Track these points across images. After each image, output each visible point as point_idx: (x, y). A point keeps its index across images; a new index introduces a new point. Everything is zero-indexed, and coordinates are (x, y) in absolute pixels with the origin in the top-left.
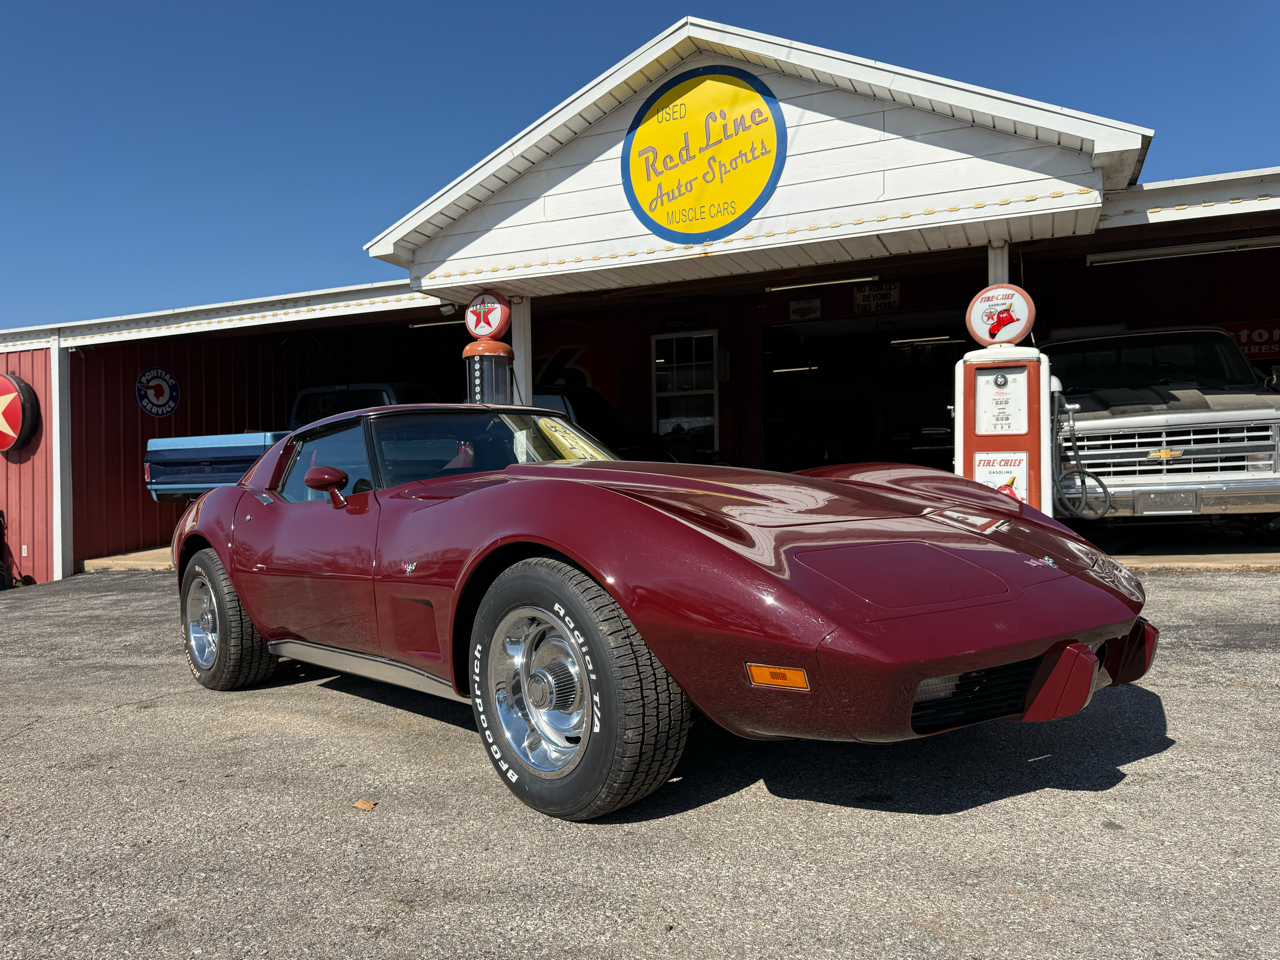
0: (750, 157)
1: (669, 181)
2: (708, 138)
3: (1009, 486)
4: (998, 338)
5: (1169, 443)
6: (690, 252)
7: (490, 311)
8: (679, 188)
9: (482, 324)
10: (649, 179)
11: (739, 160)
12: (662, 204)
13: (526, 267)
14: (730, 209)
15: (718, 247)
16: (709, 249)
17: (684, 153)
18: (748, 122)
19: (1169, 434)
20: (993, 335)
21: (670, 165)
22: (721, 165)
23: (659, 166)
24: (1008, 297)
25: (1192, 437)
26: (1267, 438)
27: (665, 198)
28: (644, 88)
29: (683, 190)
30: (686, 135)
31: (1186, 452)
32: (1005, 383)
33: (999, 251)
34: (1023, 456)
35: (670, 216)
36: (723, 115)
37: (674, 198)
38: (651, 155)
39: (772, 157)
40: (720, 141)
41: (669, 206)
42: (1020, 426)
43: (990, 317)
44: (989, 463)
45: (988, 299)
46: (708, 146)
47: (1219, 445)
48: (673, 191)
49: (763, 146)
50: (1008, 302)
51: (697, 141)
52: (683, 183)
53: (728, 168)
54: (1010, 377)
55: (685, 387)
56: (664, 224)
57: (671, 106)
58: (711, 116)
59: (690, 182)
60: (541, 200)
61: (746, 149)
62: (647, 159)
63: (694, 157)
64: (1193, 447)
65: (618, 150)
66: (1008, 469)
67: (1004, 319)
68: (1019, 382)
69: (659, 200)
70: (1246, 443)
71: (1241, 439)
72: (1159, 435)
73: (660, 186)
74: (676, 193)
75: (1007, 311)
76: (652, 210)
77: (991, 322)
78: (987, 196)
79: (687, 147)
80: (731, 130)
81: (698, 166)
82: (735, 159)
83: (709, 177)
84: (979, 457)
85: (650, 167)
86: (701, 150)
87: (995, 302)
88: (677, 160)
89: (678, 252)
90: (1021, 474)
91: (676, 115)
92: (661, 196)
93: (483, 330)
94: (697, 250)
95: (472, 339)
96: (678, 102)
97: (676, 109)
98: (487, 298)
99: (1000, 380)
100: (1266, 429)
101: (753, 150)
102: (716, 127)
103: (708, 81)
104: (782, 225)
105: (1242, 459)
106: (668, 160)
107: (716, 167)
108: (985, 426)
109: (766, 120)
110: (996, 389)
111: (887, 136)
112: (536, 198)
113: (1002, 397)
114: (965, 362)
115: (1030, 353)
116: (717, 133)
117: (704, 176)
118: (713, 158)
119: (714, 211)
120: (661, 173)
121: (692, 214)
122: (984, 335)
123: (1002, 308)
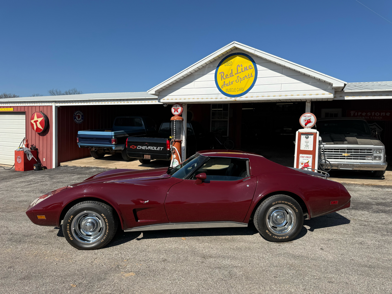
0: (248, 77)
1: (227, 81)
2: (237, 71)
3: (308, 163)
4: (307, 126)
5: (347, 152)
6: (231, 99)
7: (178, 108)
9: (176, 112)
10: (222, 80)
11: (245, 78)
12: (225, 87)
13: (189, 99)
14: (242, 90)
15: (238, 99)
16: (236, 99)
17: (231, 74)
18: (248, 68)
19: (347, 150)
20: (306, 125)
21: (227, 77)
22: (240, 78)
23: (225, 77)
24: (310, 116)
25: (353, 151)
26: (371, 152)
27: (226, 85)
28: (222, 57)
29: (230, 84)
30: (232, 70)
31: (351, 155)
32: (308, 138)
33: (308, 103)
34: (311, 156)
35: (227, 90)
36: (242, 66)
37: (228, 85)
38: (222, 74)
39: (253, 78)
40: (241, 72)
41: (227, 87)
42: (311, 148)
43: (305, 121)
44: (303, 157)
45: (305, 116)
46: (237, 73)
47: (359, 153)
48: (228, 84)
49: (251, 75)
50: (310, 117)
51: (235, 72)
52: (230, 82)
53: (242, 79)
54: (309, 136)
55: (220, 118)
56: (225, 92)
57: (228, 62)
58: (238, 66)
59: (232, 82)
60: (193, 82)
61: (247, 75)
62: (221, 75)
63: (234, 76)
64: (353, 153)
65: (214, 71)
66: (307, 159)
67: (309, 122)
68: (311, 138)
70: (366, 153)
71: (365, 152)
72: (345, 150)
73: (224, 82)
74: (229, 84)
75: (310, 120)
76: (222, 88)
77: (305, 122)
80: (243, 70)
81: (235, 78)
82: (244, 77)
83: (237, 81)
84: (301, 155)
85: (222, 77)
86: (235, 74)
87: (307, 117)
88: (229, 76)
89: (228, 99)
90: (310, 160)
91: (230, 65)
92: (225, 85)
93: (176, 113)
94: (233, 99)
96: (230, 61)
97: (230, 63)
98: (177, 105)
99: (307, 137)
100: (371, 150)
101: (249, 75)
102: (240, 69)
103: (238, 57)
104: (255, 95)
105: (365, 157)
107: (239, 78)
108: (302, 148)
109: (252, 68)
110: (306, 139)
111: (283, 75)
112: (192, 82)
113: (307, 141)
114: (298, 132)
115: (316, 131)
116: (240, 70)
117: (236, 81)
118: (238, 76)
119: (238, 90)
120: (225, 79)
121: (232, 90)
122: (303, 125)
123: (308, 119)
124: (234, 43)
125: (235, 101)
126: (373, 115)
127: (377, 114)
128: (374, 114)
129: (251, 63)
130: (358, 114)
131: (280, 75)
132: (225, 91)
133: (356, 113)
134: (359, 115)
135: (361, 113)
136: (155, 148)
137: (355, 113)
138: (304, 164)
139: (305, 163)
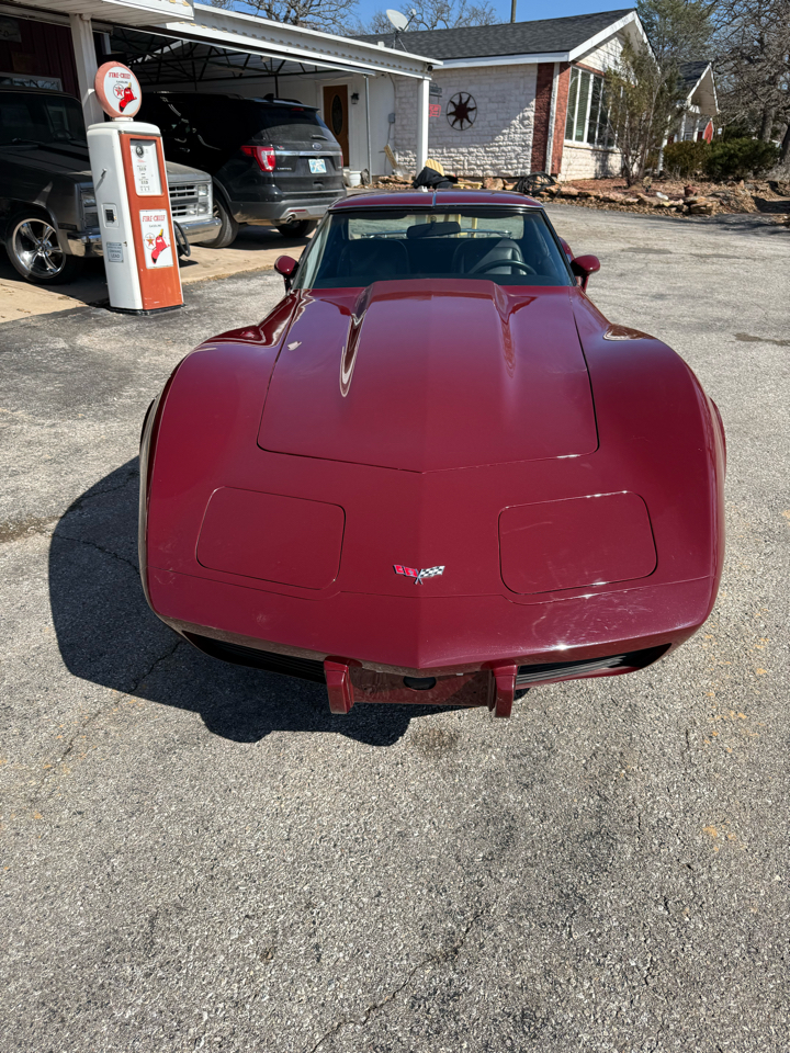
3: (161, 236)
4: (125, 112)
20: (122, 109)
26: (192, 193)
32: (142, 152)
33: (86, 24)
34: (164, 212)
42: (156, 189)
43: (119, 93)
44: (148, 219)
45: (115, 75)
50: (128, 81)
54: (145, 148)
66: (157, 223)
67: (129, 98)
70: (187, 197)
71: (184, 194)
75: (129, 89)
77: (121, 97)
84: (143, 214)
87: (120, 79)
90: (165, 226)
99: (139, 150)
100: (192, 187)
105: (184, 208)
108: (140, 191)
110: (138, 158)
113: (143, 165)
114: (120, 132)
115: (154, 129)
122: (117, 109)
123: (126, 86)
138: (154, 242)
139: (157, 238)
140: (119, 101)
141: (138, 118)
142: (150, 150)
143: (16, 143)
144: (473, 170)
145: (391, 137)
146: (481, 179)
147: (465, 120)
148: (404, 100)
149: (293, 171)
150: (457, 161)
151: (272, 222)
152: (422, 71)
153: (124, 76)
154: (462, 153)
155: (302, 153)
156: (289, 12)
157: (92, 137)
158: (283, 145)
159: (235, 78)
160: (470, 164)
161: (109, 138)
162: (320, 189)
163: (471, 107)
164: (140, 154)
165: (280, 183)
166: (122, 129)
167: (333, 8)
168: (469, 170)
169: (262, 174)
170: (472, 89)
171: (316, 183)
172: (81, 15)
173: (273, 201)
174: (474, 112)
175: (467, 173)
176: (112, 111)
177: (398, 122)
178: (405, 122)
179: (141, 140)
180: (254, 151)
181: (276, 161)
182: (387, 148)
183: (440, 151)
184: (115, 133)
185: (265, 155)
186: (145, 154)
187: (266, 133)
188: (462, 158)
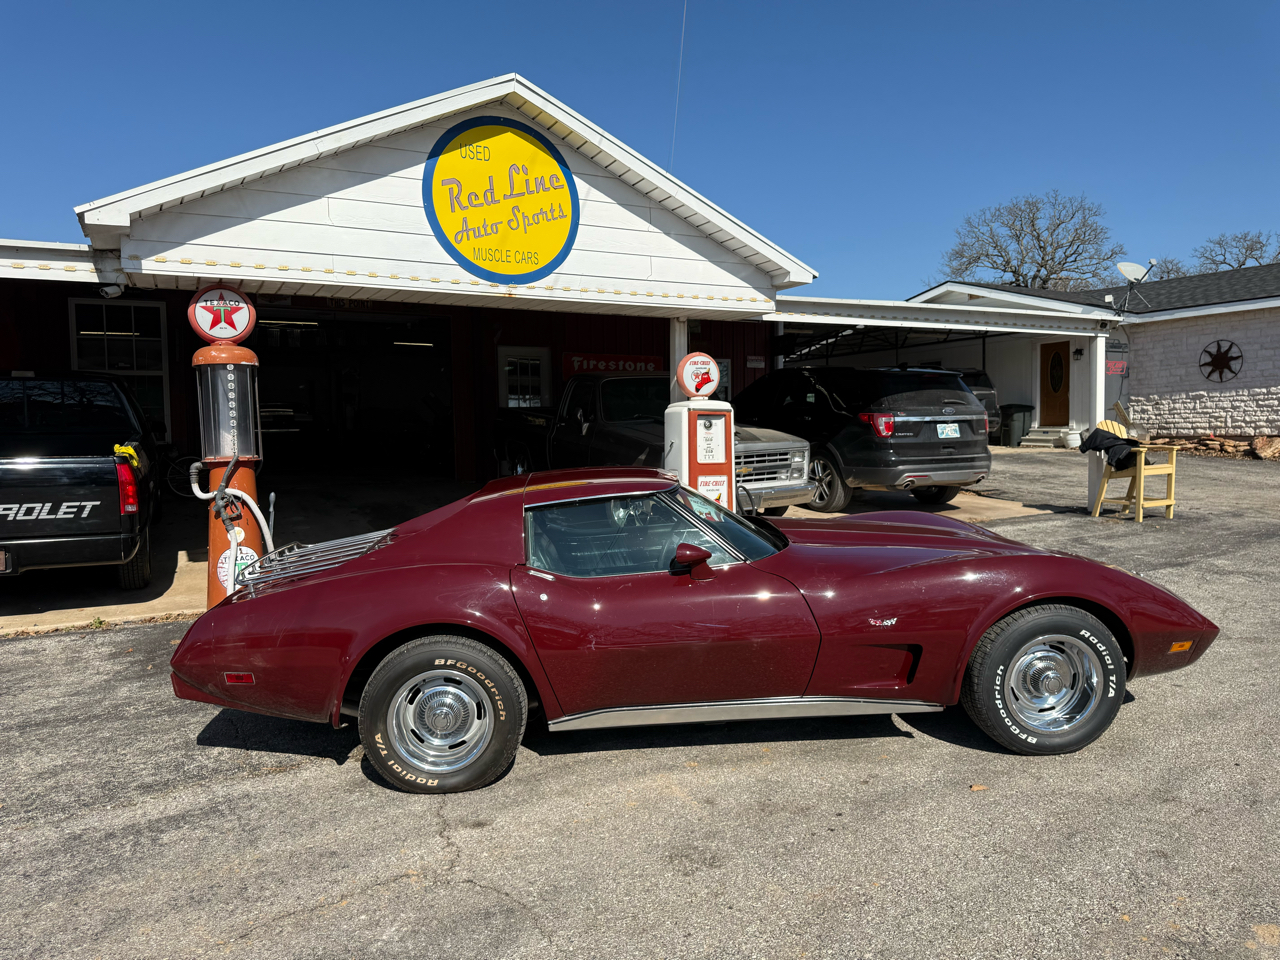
0: (550, 217)
1: (475, 216)
2: (512, 188)
3: (721, 499)
4: (701, 392)
5: (746, 463)
6: (495, 290)
8: (485, 227)
9: (223, 324)
10: (453, 210)
11: (540, 217)
12: (468, 239)
14: (533, 259)
15: (522, 291)
16: (514, 291)
17: (489, 194)
18: (548, 185)
19: (746, 457)
20: (698, 390)
21: (475, 202)
22: (525, 217)
23: (464, 200)
24: (707, 364)
25: (755, 459)
26: (786, 460)
27: (471, 233)
29: (489, 230)
30: (491, 178)
31: (755, 469)
32: (711, 425)
33: (682, 323)
34: (724, 478)
35: (477, 251)
36: (526, 172)
37: (480, 236)
38: (455, 187)
39: (567, 221)
40: (523, 194)
41: (474, 242)
42: (720, 458)
43: (697, 377)
44: (706, 484)
45: (695, 363)
46: (511, 195)
47: (767, 464)
48: (478, 228)
49: (561, 210)
50: (707, 367)
51: (501, 187)
52: (489, 223)
53: (531, 221)
54: (714, 422)
57: (474, 145)
58: (514, 168)
59: (496, 224)
60: (324, 200)
61: (547, 209)
62: (451, 190)
63: (498, 201)
64: (755, 465)
65: (419, 170)
66: (717, 487)
67: (706, 379)
69: (465, 233)
70: (778, 463)
71: (776, 460)
73: (465, 220)
74: (483, 232)
75: (707, 373)
76: (457, 243)
77: (697, 380)
78: (715, 291)
79: (492, 189)
80: (533, 187)
82: (537, 215)
83: (514, 225)
84: (701, 479)
85: (454, 199)
86: (505, 197)
87: (699, 366)
88: (481, 200)
89: (483, 287)
90: (724, 490)
91: (480, 156)
92: (467, 230)
93: (223, 331)
94: (502, 290)
95: (206, 342)
96: (482, 143)
97: (479, 149)
99: (708, 424)
100: (786, 454)
101: (552, 211)
102: (519, 179)
103: (509, 133)
104: (577, 283)
105: (775, 473)
106: (473, 197)
107: (519, 216)
108: (701, 459)
109: (562, 187)
110: (705, 430)
111: (652, 228)
112: (320, 197)
113: (709, 436)
114: (689, 409)
115: (726, 406)
116: (519, 187)
117: (509, 222)
118: (516, 208)
119: (519, 257)
120: (466, 208)
121: (498, 255)
122: (692, 389)
123: (704, 371)
124: (513, 80)
125: (510, 298)
126: (621, 368)
127: (630, 366)
128: (624, 365)
129: (554, 167)
130: (588, 365)
131: (645, 225)
132: (470, 257)
133: (585, 362)
134: (591, 367)
135: (595, 362)
136: (42, 511)
137: (582, 362)
140: (696, 383)
141: (713, 397)
142: (719, 425)
143: (637, 418)
144: (1240, 427)
145: (1124, 392)
146: (1250, 439)
147: (1226, 371)
148: (1140, 353)
149: (916, 435)
150: (1216, 418)
151: (887, 487)
152: (1093, 329)
153: (704, 363)
154: (1223, 409)
155: (927, 419)
156: (1039, 271)
157: (668, 414)
158: (904, 411)
159: (939, 342)
160: (1234, 420)
161: (679, 414)
162: (951, 454)
163: (1234, 355)
164: (709, 427)
165: (899, 448)
166: (691, 407)
167: (1094, 261)
168: (1234, 427)
169: (877, 440)
170: (1234, 336)
171: (944, 448)
172: (678, 318)
173: (890, 466)
174: (1240, 361)
175: (1231, 431)
176: (689, 392)
177: (1133, 375)
178: (1142, 376)
179: (709, 416)
180: (871, 418)
181: (894, 428)
182: (1117, 405)
183: (1191, 406)
184: (686, 409)
185: (882, 422)
186: (713, 427)
187: (886, 401)
188: (1223, 414)
